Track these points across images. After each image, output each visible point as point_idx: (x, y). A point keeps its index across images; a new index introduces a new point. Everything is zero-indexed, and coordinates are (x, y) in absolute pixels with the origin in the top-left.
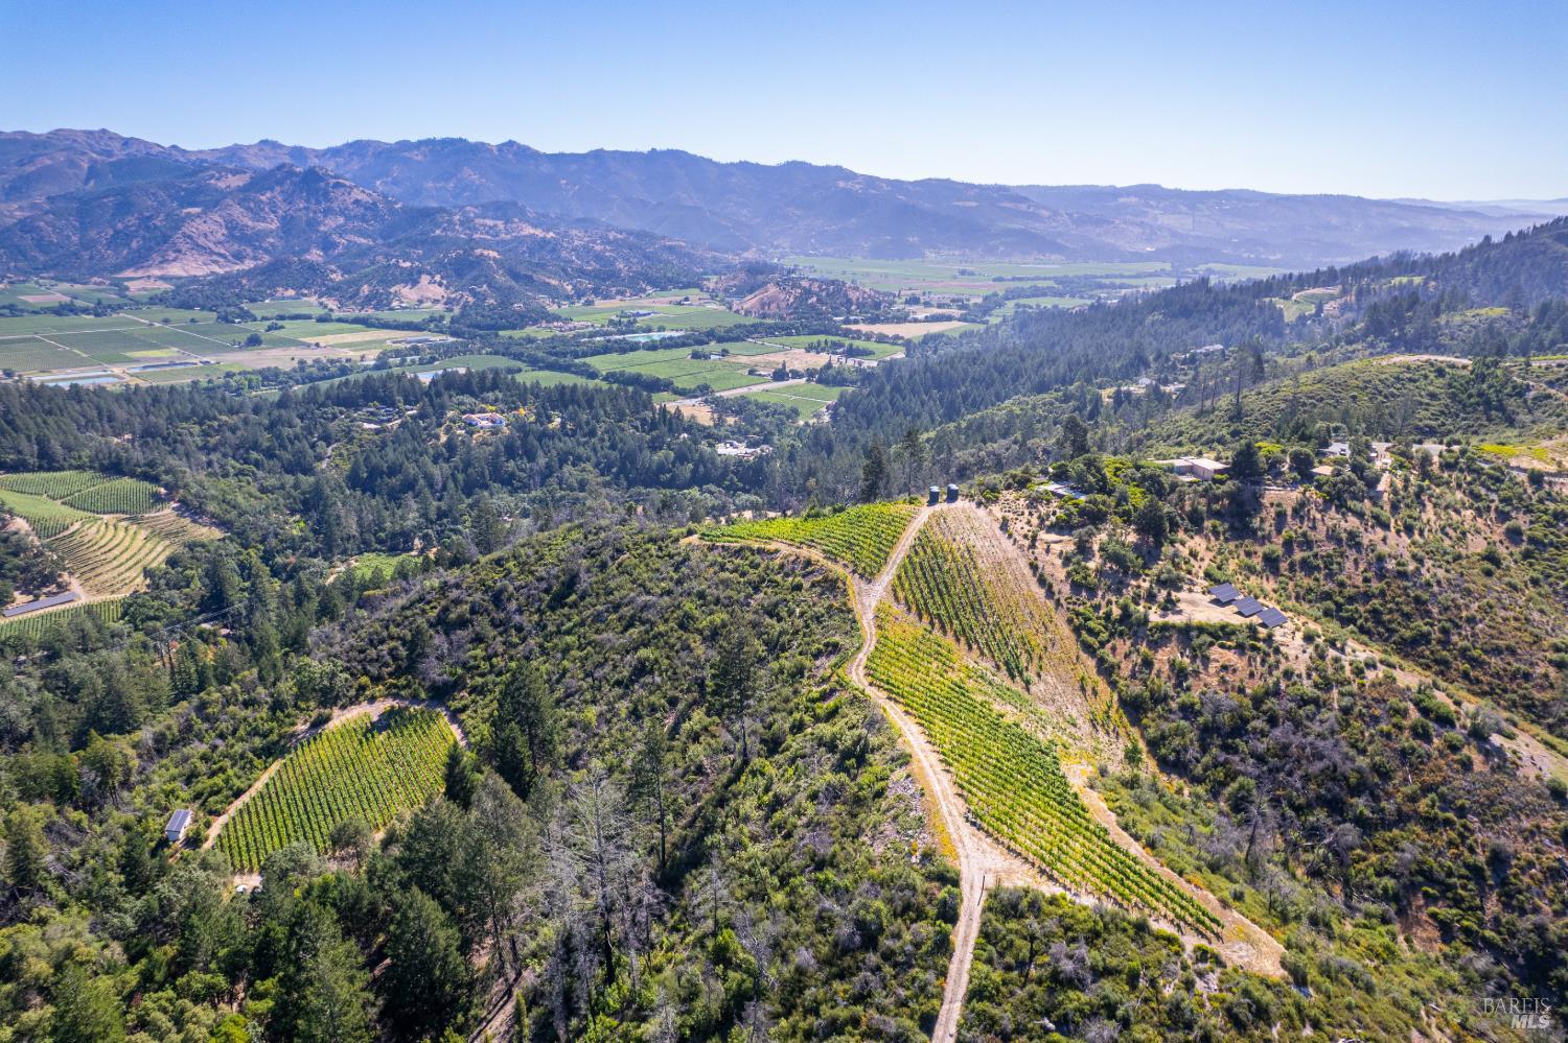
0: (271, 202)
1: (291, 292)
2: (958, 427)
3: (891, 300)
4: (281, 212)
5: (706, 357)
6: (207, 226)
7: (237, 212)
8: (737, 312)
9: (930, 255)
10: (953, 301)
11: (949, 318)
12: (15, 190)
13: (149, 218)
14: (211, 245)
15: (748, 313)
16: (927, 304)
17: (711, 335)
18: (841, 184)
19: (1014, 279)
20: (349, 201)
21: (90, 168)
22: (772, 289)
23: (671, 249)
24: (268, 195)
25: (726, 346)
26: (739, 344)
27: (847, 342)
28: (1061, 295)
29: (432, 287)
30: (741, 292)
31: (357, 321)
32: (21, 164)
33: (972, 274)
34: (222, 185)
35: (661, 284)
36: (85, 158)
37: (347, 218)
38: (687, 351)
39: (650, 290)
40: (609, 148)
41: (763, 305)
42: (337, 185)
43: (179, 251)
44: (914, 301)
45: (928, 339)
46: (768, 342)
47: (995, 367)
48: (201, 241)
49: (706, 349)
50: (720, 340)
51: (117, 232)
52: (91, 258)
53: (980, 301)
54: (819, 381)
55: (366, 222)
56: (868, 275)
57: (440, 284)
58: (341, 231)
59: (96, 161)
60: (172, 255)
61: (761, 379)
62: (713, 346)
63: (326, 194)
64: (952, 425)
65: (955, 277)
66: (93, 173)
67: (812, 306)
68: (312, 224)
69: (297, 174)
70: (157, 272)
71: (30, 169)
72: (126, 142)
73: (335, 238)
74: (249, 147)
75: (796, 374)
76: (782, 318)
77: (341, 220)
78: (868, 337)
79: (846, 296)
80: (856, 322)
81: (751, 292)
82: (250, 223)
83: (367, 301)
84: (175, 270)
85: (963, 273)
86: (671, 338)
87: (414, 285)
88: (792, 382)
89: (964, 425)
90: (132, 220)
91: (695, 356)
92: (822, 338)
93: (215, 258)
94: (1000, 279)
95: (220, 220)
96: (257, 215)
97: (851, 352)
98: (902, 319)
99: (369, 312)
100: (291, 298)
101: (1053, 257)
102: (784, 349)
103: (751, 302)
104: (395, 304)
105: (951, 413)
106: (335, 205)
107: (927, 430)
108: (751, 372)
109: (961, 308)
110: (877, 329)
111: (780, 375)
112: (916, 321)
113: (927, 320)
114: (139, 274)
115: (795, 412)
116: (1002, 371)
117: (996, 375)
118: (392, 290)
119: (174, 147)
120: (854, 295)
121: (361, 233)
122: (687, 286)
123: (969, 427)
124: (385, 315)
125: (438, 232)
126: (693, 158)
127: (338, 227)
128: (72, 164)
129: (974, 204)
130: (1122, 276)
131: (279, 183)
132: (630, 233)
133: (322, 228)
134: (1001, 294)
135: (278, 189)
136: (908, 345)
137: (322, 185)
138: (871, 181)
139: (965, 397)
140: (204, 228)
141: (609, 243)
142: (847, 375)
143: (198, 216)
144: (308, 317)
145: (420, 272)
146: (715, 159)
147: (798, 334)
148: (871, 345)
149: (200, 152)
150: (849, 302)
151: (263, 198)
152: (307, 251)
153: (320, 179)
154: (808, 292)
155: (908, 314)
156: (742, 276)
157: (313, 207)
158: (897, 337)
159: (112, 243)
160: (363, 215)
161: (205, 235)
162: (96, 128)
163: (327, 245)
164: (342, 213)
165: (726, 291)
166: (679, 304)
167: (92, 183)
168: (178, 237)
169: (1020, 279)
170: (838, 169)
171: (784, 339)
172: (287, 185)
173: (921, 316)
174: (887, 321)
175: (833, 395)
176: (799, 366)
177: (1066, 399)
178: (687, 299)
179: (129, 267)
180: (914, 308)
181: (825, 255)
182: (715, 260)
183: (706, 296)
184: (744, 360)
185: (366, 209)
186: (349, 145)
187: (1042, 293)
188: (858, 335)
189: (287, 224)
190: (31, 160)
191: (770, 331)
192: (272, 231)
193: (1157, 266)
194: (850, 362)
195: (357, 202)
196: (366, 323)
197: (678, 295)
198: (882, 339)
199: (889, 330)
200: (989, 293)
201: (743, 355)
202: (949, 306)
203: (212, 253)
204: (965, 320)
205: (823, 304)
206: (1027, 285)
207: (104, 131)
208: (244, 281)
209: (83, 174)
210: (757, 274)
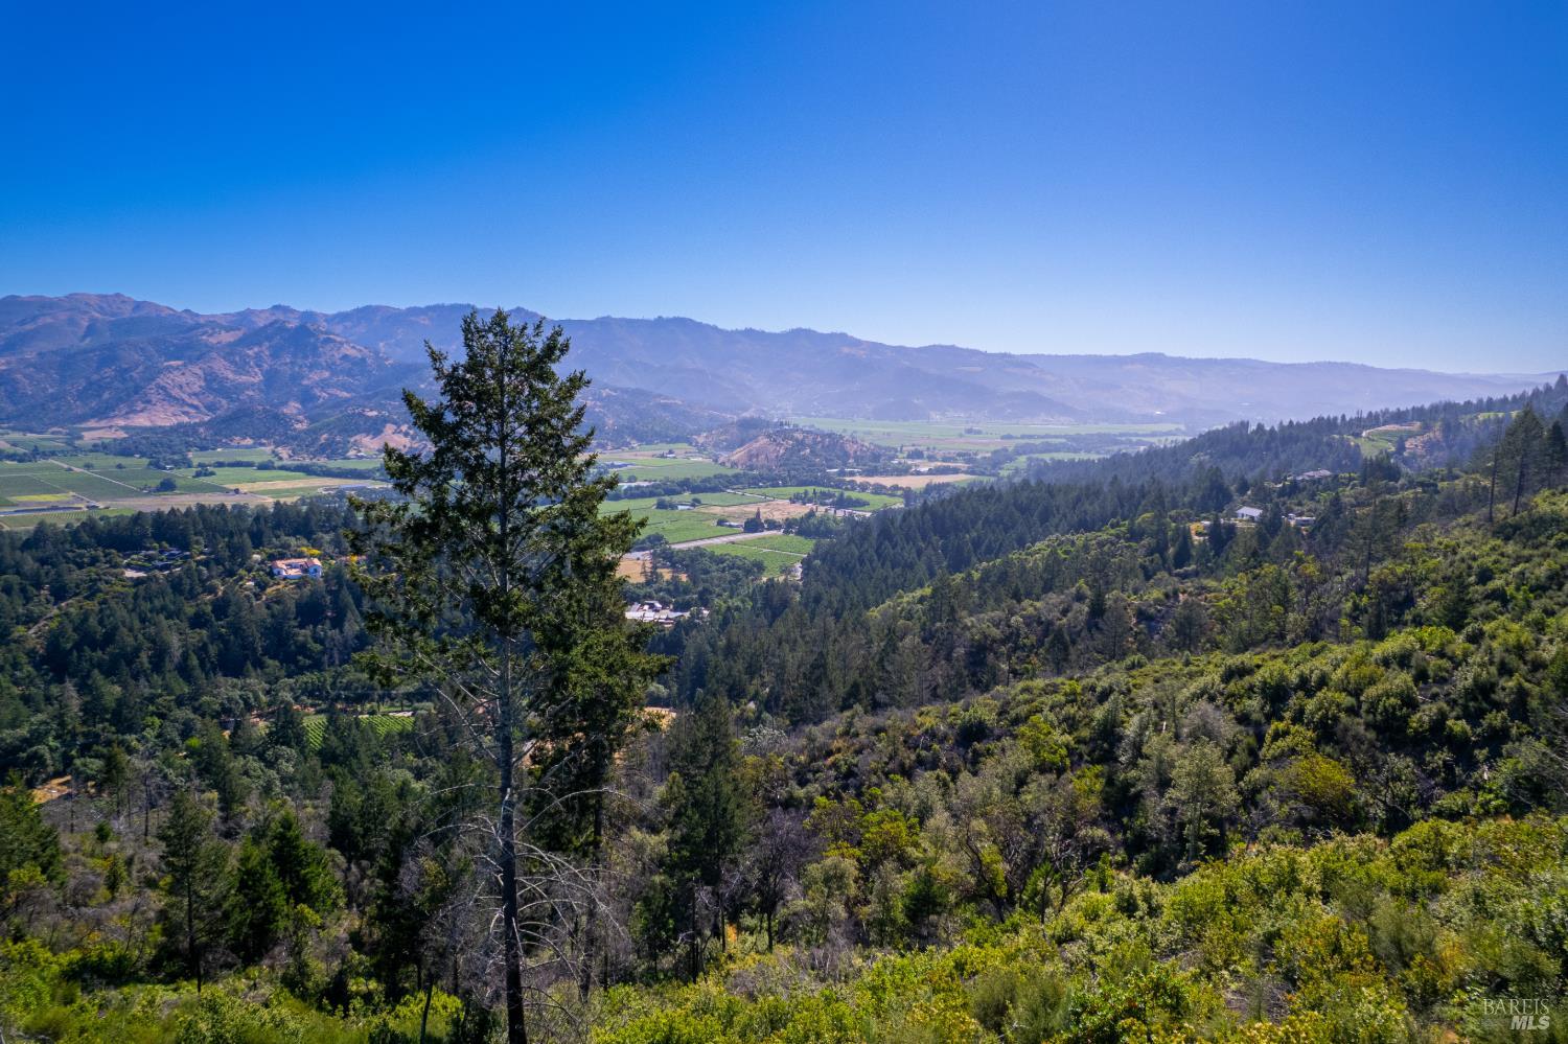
0: (258, 356)
1: (249, 441)
2: (969, 578)
3: (892, 453)
4: (265, 366)
5: (673, 507)
6: (185, 378)
7: (221, 367)
8: (723, 464)
9: (936, 416)
10: (959, 455)
11: (956, 471)
12: (10, 347)
13: (126, 370)
14: (185, 396)
15: (734, 464)
16: (931, 458)
17: (685, 485)
18: (846, 350)
19: (1023, 437)
20: (337, 356)
21: (88, 327)
22: (763, 441)
23: (665, 407)
24: (256, 349)
25: (700, 496)
26: (717, 495)
27: (837, 492)
28: (1076, 451)
29: (396, 437)
30: (730, 447)
31: (298, 469)
32: (23, 323)
33: (979, 432)
34: (213, 340)
35: (645, 438)
36: (86, 317)
37: (333, 373)
38: (654, 501)
39: (635, 444)
40: (616, 315)
41: (750, 456)
42: (328, 341)
43: (149, 402)
44: (917, 455)
45: (929, 489)
46: (749, 493)
47: (1015, 504)
48: (175, 392)
49: (676, 499)
50: (695, 490)
51: (90, 384)
52: (58, 410)
53: (989, 455)
54: (799, 533)
55: (353, 376)
56: (869, 433)
57: (406, 434)
58: (324, 385)
59: (97, 320)
60: (140, 406)
61: (730, 530)
62: (687, 496)
63: (315, 348)
64: (959, 577)
65: (961, 436)
66: (91, 330)
67: (804, 458)
68: (295, 378)
69: (288, 330)
70: (122, 423)
71: (28, 327)
72: (138, 306)
73: (317, 392)
74: (262, 311)
75: (773, 525)
76: (770, 470)
77: (327, 374)
78: (863, 488)
79: (842, 447)
80: (852, 474)
81: (741, 446)
82: (231, 376)
83: (322, 450)
84: (141, 421)
85: (969, 431)
86: (638, 487)
87: (375, 436)
88: (766, 533)
89: (976, 576)
90: (109, 372)
91: (661, 506)
92: (810, 489)
93: (186, 409)
94: (1009, 437)
95: (200, 372)
96: (241, 368)
97: (841, 503)
98: (903, 471)
99: (322, 461)
100: (247, 447)
101: (1062, 419)
102: (766, 499)
103: (738, 454)
104: (352, 453)
105: (959, 563)
106: (322, 360)
107: (921, 586)
108: (721, 523)
109: (968, 461)
110: (873, 480)
111: (753, 525)
112: (918, 473)
113: (931, 472)
114: (103, 423)
115: (759, 567)
116: (1024, 510)
117: (1017, 514)
118: (352, 440)
119: (187, 311)
120: (851, 448)
121: (344, 387)
122: (677, 440)
123: (982, 580)
124: (334, 464)
125: (422, 386)
126: (700, 325)
127: (322, 381)
128: (71, 322)
129: (979, 369)
130: (1137, 435)
131: (269, 338)
132: (625, 391)
133: (305, 382)
134: (1010, 449)
135: (267, 344)
136: (908, 494)
137: (312, 340)
138: (876, 347)
139: (976, 544)
140: (182, 380)
141: (601, 399)
142: (832, 525)
143: (177, 368)
144: (249, 465)
145: (385, 421)
146: (720, 326)
147: (785, 485)
148: (865, 496)
149: (213, 316)
150: (847, 455)
151: (250, 352)
152: (285, 403)
153: (311, 334)
154: (801, 444)
155: (910, 467)
156: (735, 430)
157: (299, 361)
158: (896, 488)
159: (82, 396)
160: (351, 369)
161: (181, 387)
162: (111, 292)
163: (306, 397)
164: (329, 367)
165: (716, 445)
166: (662, 456)
167: (88, 340)
168: (152, 388)
169: (1030, 437)
170: (843, 336)
171: (770, 491)
172: (277, 340)
173: (924, 469)
174: (885, 473)
175: (807, 546)
176: (778, 517)
177: (1135, 535)
178: (671, 452)
179: (93, 417)
180: (917, 461)
181: (828, 416)
182: (712, 418)
183: (694, 449)
184: (717, 510)
185: (354, 364)
186: (358, 311)
187: (1057, 449)
188: (853, 486)
189: (271, 378)
190: (34, 319)
191: (754, 482)
192: (253, 385)
193: (1171, 427)
194: (840, 513)
195: (345, 357)
196: (308, 471)
197: (664, 448)
198: (879, 490)
199: (888, 481)
200: (999, 448)
201: (716, 505)
202: (955, 460)
203: (184, 403)
204: (973, 473)
205: (817, 456)
206: (1038, 442)
207: (118, 295)
208: (201, 430)
209: (81, 333)
210: (750, 427)
